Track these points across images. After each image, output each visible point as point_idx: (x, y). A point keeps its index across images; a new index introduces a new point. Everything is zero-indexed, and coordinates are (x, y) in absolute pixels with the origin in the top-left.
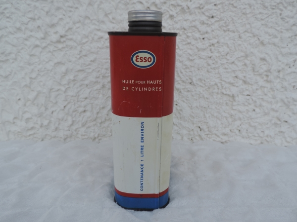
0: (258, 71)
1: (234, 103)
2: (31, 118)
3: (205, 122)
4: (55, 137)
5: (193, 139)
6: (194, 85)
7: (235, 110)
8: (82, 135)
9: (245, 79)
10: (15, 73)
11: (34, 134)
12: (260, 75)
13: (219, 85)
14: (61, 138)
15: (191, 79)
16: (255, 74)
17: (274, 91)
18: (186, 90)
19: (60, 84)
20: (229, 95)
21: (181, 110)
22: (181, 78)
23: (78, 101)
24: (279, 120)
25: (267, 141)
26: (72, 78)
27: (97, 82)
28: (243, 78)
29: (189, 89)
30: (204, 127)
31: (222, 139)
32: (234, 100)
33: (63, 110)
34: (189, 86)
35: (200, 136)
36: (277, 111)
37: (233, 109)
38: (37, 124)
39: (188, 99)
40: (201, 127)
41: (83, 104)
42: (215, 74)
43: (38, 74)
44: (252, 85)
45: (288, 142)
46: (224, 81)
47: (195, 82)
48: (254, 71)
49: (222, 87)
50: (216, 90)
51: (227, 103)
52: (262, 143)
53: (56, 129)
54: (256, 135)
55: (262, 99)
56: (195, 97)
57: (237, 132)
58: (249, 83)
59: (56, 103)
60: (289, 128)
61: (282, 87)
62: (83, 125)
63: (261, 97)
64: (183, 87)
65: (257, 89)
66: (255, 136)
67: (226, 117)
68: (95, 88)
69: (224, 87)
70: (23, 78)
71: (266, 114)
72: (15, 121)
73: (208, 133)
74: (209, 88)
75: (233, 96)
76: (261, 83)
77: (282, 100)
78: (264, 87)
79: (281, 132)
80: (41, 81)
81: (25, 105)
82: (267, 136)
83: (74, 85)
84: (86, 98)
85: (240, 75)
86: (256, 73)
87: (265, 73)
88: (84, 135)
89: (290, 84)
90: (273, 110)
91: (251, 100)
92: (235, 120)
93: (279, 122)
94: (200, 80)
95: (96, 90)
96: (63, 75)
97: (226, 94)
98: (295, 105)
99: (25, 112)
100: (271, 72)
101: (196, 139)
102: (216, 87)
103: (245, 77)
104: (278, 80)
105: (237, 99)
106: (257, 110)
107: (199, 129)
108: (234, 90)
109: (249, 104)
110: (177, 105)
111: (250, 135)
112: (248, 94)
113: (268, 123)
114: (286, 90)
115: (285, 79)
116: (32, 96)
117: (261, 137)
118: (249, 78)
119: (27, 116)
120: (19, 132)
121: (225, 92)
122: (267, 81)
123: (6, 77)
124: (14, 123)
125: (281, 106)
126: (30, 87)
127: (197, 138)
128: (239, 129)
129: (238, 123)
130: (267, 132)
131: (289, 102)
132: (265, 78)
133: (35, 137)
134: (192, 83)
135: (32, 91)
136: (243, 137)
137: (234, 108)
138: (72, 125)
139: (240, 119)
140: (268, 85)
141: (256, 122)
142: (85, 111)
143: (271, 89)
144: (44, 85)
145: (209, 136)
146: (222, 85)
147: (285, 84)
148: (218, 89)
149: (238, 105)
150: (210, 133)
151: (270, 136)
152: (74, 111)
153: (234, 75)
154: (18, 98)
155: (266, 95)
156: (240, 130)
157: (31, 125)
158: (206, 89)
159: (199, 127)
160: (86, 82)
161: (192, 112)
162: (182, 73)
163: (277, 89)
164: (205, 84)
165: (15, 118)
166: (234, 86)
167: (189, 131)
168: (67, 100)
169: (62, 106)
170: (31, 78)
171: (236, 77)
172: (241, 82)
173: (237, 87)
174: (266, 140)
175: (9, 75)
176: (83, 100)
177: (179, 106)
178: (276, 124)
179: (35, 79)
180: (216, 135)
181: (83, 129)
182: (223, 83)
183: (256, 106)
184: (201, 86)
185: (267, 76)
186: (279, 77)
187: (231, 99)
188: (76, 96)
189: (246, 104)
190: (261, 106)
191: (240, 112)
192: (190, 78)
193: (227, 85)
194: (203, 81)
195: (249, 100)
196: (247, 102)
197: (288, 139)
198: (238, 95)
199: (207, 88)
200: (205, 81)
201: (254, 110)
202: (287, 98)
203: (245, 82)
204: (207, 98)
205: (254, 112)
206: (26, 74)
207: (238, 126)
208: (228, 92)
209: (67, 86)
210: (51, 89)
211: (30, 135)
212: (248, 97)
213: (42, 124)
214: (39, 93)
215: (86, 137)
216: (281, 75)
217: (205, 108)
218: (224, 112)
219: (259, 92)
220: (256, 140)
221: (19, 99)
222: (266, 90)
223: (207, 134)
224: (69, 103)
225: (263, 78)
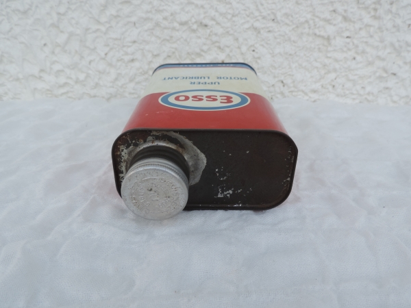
0: (363, 3)
1: (330, 49)
2: (62, 71)
3: (290, 75)
4: (95, 96)
5: (274, 97)
6: (278, 22)
7: (330, 58)
8: (130, 93)
9: (345, 14)
10: (37, 7)
11: (67, 92)
12: (366, 8)
13: (311, 22)
14: (103, 97)
15: (275, 14)
16: (359, 8)
17: (382, 31)
18: (267, 30)
19: (98, 22)
20: (323, 37)
21: (259, 58)
22: (260, 12)
23: (124, 46)
24: (386, 71)
25: (368, 101)
26: (114, 12)
27: (147, 19)
28: (343, 13)
29: (271, 29)
30: (288, 81)
31: (310, 97)
32: (330, 44)
33: (104, 59)
34: (271, 24)
35: (282, 93)
36: (383, 60)
37: (327, 57)
38: (71, 78)
39: (269, 42)
40: (284, 82)
41: (130, 50)
42: (307, 6)
43: (69, 8)
44: (354, 22)
45: (395, 102)
46: (317, 17)
47: (279, 18)
48: (358, 2)
49: (315, 25)
50: (307, 30)
51: (319, 49)
52: (360, 102)
53: (97, 85)
54: (355, 92)
55: (366, 42)
56: (278, 40)
57: (330, 88)
58: (350, 21)
59: (95, 48)
60: (397, 83)
61: (394, 26)
62: (131, 81)
63: (365, 40)
64: (263, 26)
65: (360, 29)
66: (352, 94)
67: (317, 68)
68: (146, 28)
69: (318, 26)
70: (48, 14)
71: (370, 64)
72: (42, 75)
73: (292, 89)
74: (297, 27)
75: (328, 39)
76: (367, 19)
77: (392, 45)
78: (370, 26)
79: (387, 88)
80: (73, 18)
81: (53, 53)
82: (369, 94)
83: (117, 23)
84: (134, 42)
85: (340, 9)
86: (361, 6)
87: (373, 6)
88: (133, 94)
89: (404, 22)
90: (379, 58)
91: (351, 44)
92: (329, 72)
93: (385, 75)
94: (286, 15)
95: (146, 31)
96: (102, 8)
97: (319, 36)
98: (408, 51)
99: (54, 63)
100: (381, 4)
101: (277, 97)
102: (306, 26)
103: (345, 11)
104: (390, 16)
105: (333, 42)
106: (359, 58)
107: (281, 85)
108: (330, 30)
109: (349, 50)
110: (254, 51)
111: (347, 92)
112: (348, 35)
113: (370, 77)
114: (398, 30)
115: (398, 14)
116: (62, 38)
117: (361, 95)
118: (352, 13)
119: (57, 67)
120: (48, 90)
121: (318, 33)
122: (375, 17)
123: (25, 13)
124: (40, 77)
125: (389, 53)
126: (58, 27)
127: (279, 96)
128: (333, 84)
129: (333, 75)
130: (368, 89)
131: (401, 47)
132: (373, 13)
133: (69, 97)
134: (275, 20)
135: (62, 32)
136: (338, 95)
137: (329, 55)
138: (116, 79)
139: (335, 70)
140: (376, 23)
141: (356, 75)
142: (133, 60)
143: (380, 28)
144: (77, 23)
145: (294, 94)
146: (314, 22)
147: (399, 21)
148: (309, 28)
149: (335, 50)
150: (296, 90)
151: (372, 94)
152: (118, 61)
153: (332, 9)
154: (43, 42)
155: (371, 36)
156: (334, 86)
157: (62, 80)
158: (293, 29)
159: (282, 82)
160: (134, 19)
161: (274, 61)
162: (262, 5)
163: (387, 29)
164: (292, 21)
165: (42, 71)
166: (330, 24)
167: (269, 87)
168: (108, 45)
169: (103, 54)
170: (59, 14)
171: (334, 11)
172: (340, 18)
173: (335, 25)
174: (366, 98)
175: (29, 9)
176: (131, 44)
177: (257, 53)
178: (380, 78)
179: (64, 14)
180: (303, 91)
181: (132, 85)
182: (317, 20)
183: (357, 53)
184: (287, 24)
185: (375, 10)
186: (391, 12)
187: (326, 43)
188: (120, 39)
189: (345, 49)
190: (363, 52)
191: (336, 60)
192: (273, 13)
193: (322, 23)
194: (290, 17)
195: (348, 43)
196: (345, 46)
197: (395, 98)
198: (335, 38)
199: (294, 26)
200: (292, 16)
201: (354, 59)
202: (398, 41)
203: (345, 19)
204: (294, 42)
205: (354, 61)
206: (51, 8)
207: (332, 81)
208: (322, 33)
209: (108, 25)
210: (87, 29)
211: (63, 94)
212: (348, 40)
213: (78, 79)
214: (71, 34)
215: (136, 96)
216: (394, 9)
217: (290, 55)
218: (316, 60)
219: (363, 33)
220: (354, 99)
221: (45, 45)
222: (372, 29)
223: (292, 92)
224: (111, 49)
225: (369, 13)
